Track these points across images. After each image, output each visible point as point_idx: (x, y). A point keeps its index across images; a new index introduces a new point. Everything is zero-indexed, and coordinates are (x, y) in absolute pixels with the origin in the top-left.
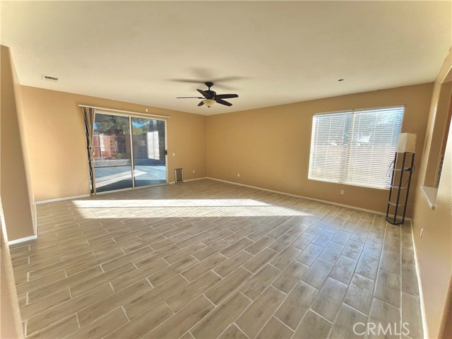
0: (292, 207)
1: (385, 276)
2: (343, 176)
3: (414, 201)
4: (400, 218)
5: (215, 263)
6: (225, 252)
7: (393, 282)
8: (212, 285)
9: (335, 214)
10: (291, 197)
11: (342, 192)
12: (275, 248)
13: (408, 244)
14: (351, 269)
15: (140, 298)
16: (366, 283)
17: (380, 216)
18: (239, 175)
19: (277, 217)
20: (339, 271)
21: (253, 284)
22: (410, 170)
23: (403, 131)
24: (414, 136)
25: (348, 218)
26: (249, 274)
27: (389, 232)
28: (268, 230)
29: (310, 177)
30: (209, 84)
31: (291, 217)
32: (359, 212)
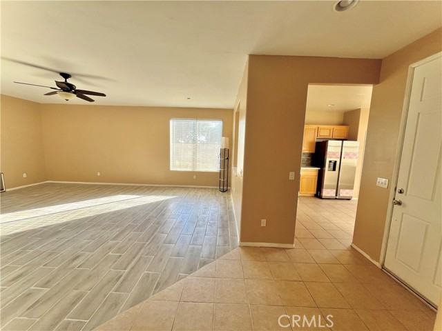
0: (162, 194)
1: (222, 217)
2: (194, 166)
3: (230, 177)
4: (225, 188)
5: (110, 248)
6: (114, 239)
7: (225, 219)
8: (115, 262)
9: (192, 193)
10: (157, 187)
11: (195, 177)
12: (158, 223)
13: (230, 200)
14: (206, 220)
15: (38, 301)
16: (214, 223)
17: (216, 189)
18: (99, 174)
19: (152, 203)
20: (201, 223)
21: (150, 248)
22: (228, 158)
23: (223, 136)
24: (228, 139)
25: (200, 193)
26: (144, 244)
27: (221, 196)
28: (147, 214)
29: (171, 169)
30: (66, 76)
31: (162, 201)
32: (205, 189)
